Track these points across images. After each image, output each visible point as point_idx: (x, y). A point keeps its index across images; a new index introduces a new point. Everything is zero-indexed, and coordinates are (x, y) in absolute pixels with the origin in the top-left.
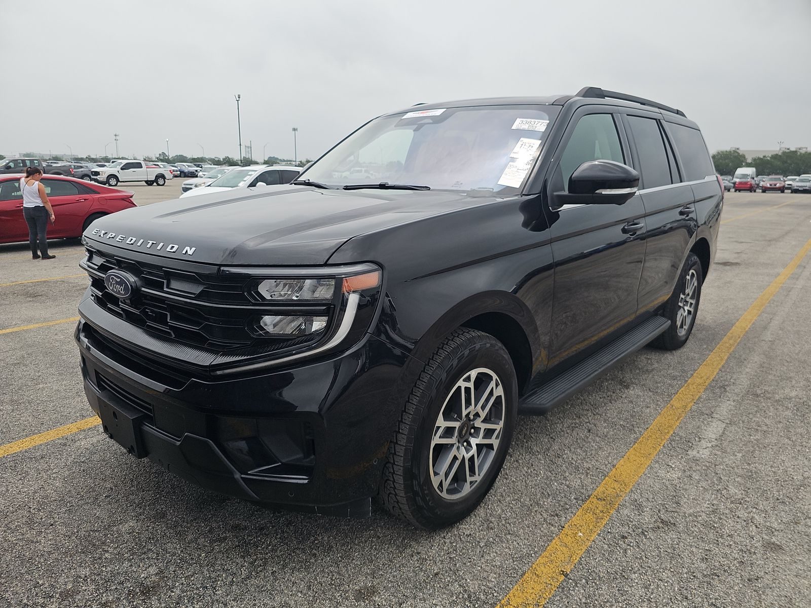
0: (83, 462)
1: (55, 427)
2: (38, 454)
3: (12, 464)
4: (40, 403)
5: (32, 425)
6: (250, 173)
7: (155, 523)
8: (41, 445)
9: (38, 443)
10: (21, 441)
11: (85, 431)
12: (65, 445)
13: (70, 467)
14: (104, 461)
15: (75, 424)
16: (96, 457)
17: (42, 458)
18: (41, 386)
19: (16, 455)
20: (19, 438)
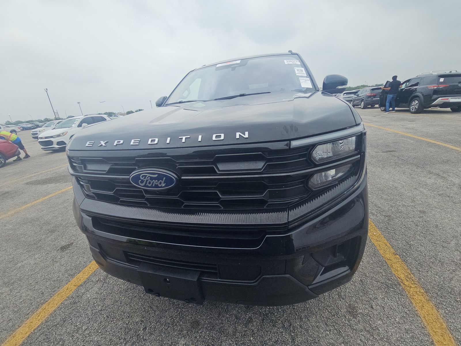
0: (101, 310)
1: (55, 292)
2: (58, 320)
3: (43, 337)
4: (28, 278)
5: (35, 298)
6: (76, 120)
7: (198, 332)
8: (55, 311)
9: (51, 310)
10: (35, 314)
11: (82, 285)
12: (75, 303)
13: (94, 319)
14: (117, 302)
15: (70, 283)
16: (108, 302)
17: (64, 321)
18: (19, 265)
19: (39, 328)
20: (33, 312)
